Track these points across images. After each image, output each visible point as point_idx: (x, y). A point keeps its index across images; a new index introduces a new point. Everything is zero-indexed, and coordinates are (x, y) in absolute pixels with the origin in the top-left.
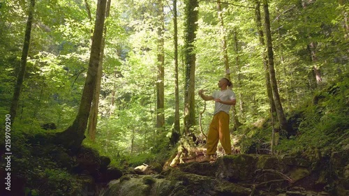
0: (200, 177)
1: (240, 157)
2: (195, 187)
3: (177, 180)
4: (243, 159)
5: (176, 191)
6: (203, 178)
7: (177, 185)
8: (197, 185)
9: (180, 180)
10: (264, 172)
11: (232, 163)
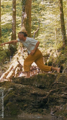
0: (23, 86)
1: (46, 74)
2: (19, 91)
3: (9, 87)
4: (48, 76)
5: (8, 93)
6: (24, 86)
7: (9, 90)
8: (20, 90)
9: (11, 88)
10: (58, 83)
11: (42, 78)
